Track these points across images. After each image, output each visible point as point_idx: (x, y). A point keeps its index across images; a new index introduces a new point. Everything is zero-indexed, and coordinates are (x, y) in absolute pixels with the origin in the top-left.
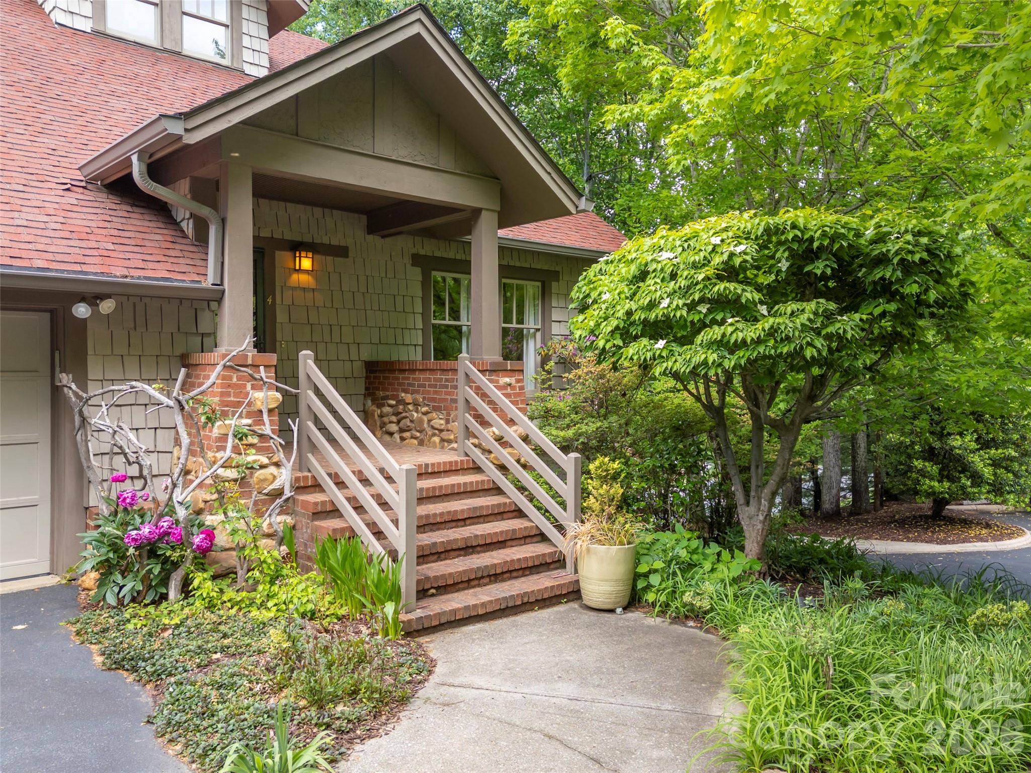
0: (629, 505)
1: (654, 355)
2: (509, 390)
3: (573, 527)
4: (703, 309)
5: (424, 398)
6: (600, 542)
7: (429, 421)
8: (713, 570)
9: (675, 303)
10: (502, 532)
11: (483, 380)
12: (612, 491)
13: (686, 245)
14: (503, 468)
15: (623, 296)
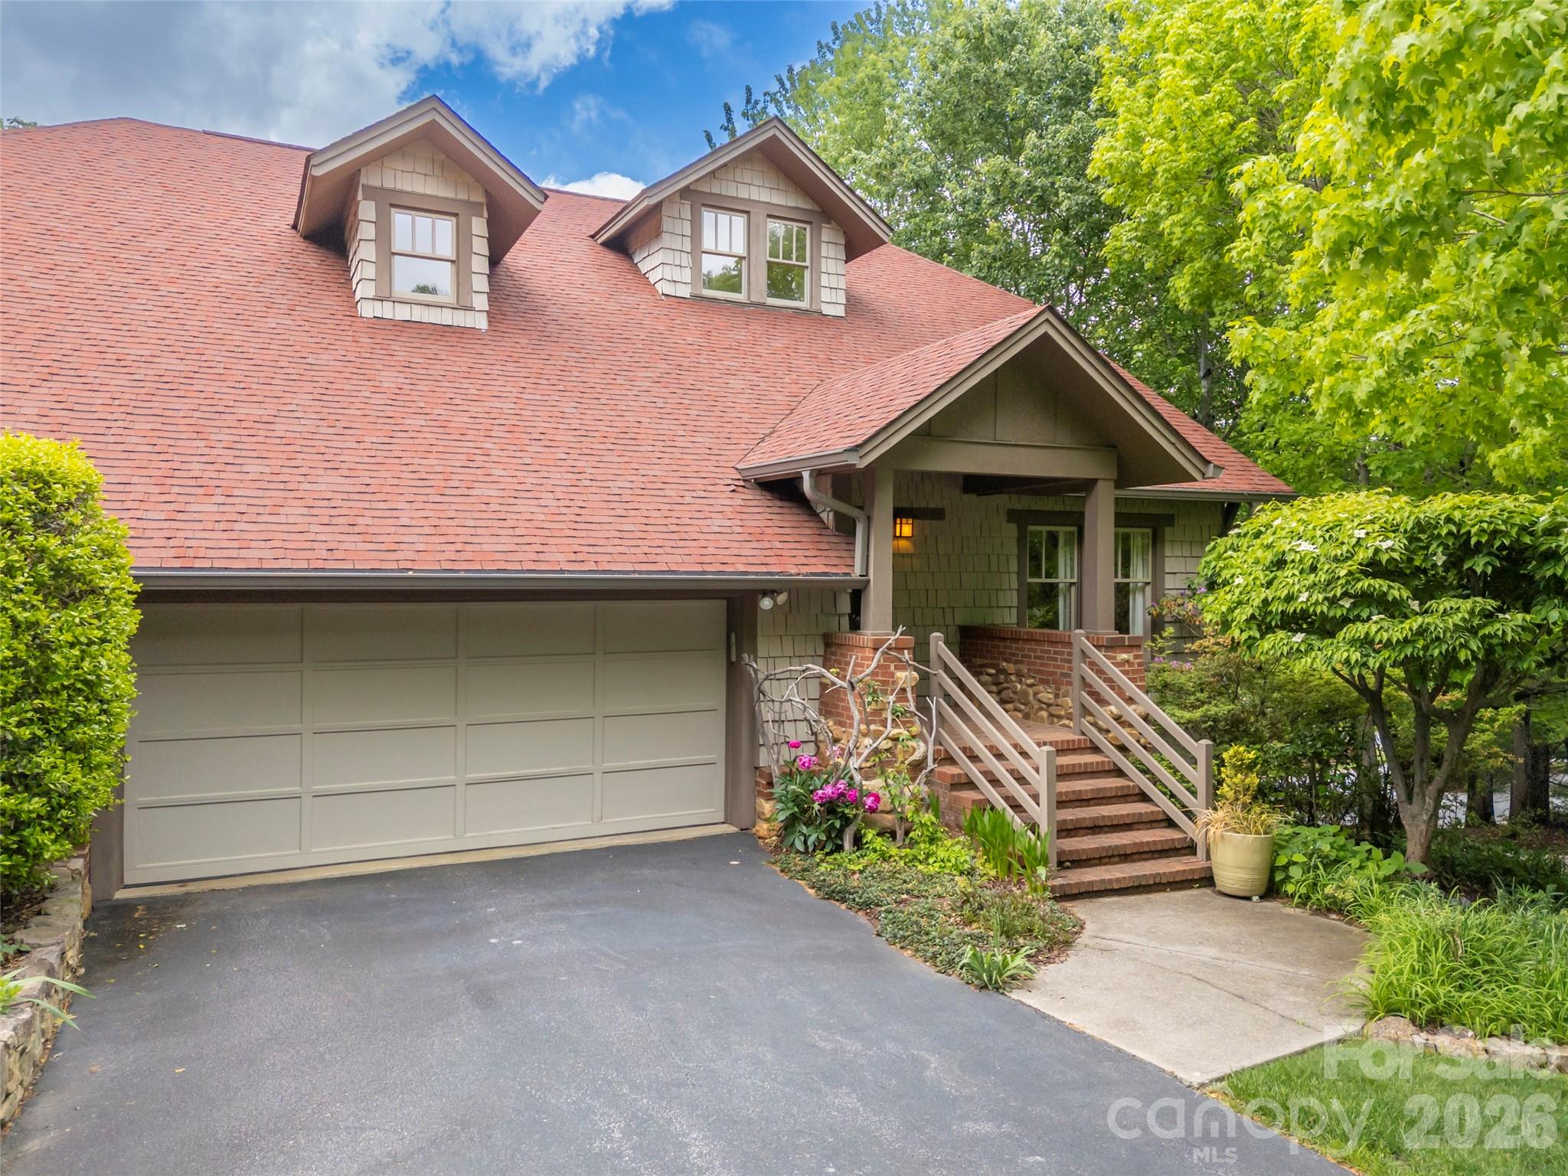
0: (1265, 795)
1: (1291, 648)
2: (1127, 667)
3: (1204, 814)
4: (1347, 603)
5: (1029, 670)
6: (1234, 830)
7: (1035, 694)
8: (1361, 868)
9: (1314, 598)
10: (1128, 815)
11: (1100, 656)
12: (1248, 781)
13: (1327, 536)
14: (1123, 749)
15: (1258, 582)
